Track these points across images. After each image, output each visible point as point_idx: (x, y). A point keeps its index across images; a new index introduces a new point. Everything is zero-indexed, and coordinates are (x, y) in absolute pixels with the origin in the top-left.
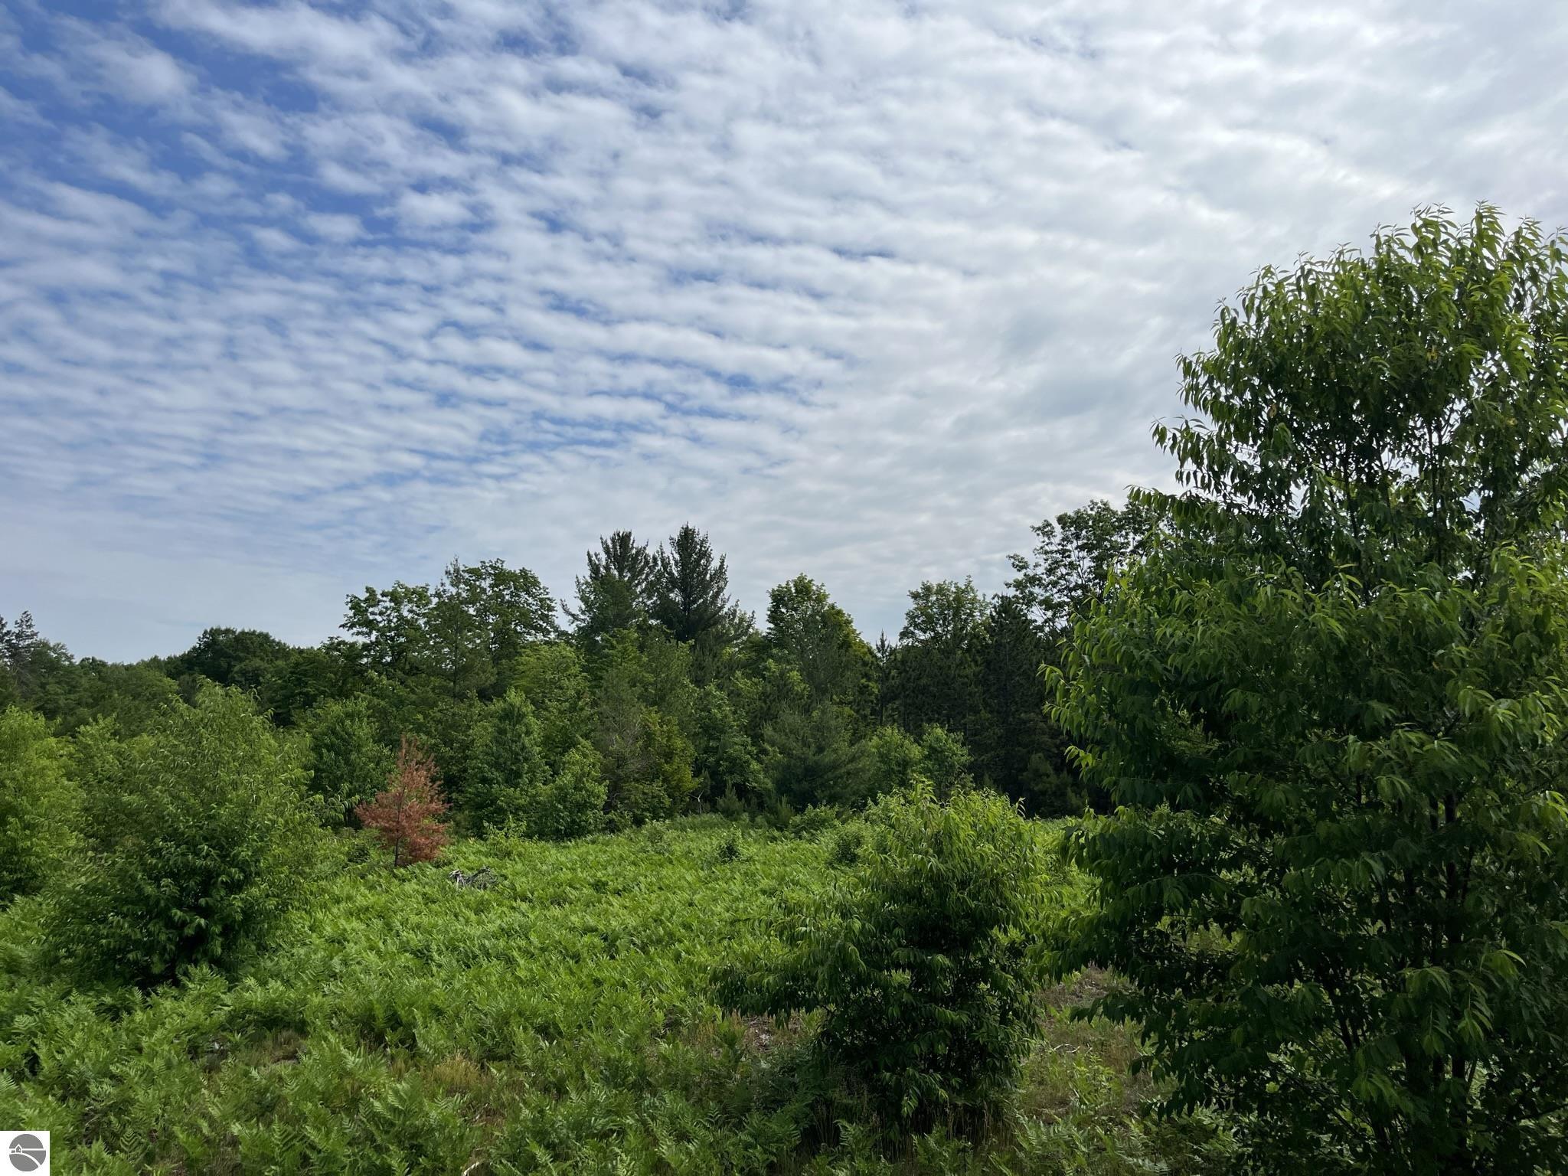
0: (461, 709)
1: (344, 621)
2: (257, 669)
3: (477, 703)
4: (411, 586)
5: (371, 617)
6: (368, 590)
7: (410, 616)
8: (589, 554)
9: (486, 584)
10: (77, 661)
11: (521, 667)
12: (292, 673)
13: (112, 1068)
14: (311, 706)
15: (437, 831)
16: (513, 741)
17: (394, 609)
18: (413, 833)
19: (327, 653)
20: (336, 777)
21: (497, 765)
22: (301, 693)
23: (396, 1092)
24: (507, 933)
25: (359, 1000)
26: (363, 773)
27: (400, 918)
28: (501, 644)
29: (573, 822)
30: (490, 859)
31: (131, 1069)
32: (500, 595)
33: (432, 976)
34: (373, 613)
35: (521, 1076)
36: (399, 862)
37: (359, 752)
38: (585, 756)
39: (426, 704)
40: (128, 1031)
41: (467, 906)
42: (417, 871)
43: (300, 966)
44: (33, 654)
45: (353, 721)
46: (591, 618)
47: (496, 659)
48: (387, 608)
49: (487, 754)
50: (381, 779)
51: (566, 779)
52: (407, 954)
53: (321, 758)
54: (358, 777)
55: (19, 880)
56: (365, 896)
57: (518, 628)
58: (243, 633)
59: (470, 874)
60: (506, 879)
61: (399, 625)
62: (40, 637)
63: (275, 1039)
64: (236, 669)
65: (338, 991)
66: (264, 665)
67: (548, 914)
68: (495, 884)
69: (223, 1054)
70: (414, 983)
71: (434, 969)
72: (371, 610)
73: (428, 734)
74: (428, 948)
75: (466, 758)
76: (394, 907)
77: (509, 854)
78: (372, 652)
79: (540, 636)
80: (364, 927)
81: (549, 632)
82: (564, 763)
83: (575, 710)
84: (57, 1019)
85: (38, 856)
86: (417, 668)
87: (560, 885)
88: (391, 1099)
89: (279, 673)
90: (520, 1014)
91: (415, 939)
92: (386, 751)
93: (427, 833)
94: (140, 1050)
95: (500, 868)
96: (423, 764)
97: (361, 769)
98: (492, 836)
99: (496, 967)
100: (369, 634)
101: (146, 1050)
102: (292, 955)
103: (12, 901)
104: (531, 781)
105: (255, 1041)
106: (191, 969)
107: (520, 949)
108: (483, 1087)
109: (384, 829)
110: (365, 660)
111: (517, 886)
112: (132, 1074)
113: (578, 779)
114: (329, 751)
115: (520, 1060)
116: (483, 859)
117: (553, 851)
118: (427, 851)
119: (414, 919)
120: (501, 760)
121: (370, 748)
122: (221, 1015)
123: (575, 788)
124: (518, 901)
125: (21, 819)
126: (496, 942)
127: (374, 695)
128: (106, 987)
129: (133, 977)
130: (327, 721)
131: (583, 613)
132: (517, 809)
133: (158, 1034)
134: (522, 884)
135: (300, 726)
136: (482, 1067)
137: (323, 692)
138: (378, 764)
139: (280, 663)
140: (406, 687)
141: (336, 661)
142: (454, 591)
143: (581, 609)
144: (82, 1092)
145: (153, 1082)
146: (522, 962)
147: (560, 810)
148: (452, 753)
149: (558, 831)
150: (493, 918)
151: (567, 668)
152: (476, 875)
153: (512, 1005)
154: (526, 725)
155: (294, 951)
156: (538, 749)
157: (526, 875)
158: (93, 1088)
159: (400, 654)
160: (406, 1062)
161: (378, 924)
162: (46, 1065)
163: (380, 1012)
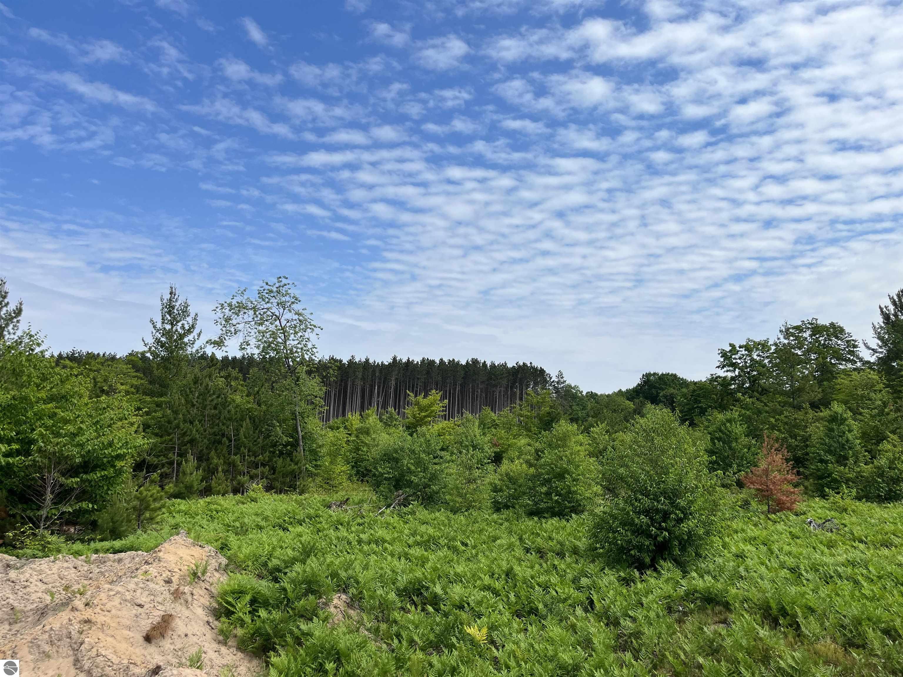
0: (799, 415)
1: (718, 364)
2: (672, 394)
3: (810, 411)
4: (757, 340)
5: (734, 361)
6: (731, 345)
7: (758, 358)
8: (880, 307)
9: (807, 334)
10: (584, 393)
11: (838, 386)
12: (692, 396)
13: (630, 612)
14: (704, 414)
15: (794, 493)
16: (840, 436)
17: (747, 355)
18: (778, 492)
19: (710, 383)
20: (724, 456)
21: (829, 451)
22: (698, 407)
23: (793, 657)
24: (852, 564)
25: (760, 595)
26: (741, 455)
27: (777, 546)
28: (822, 372)
29: (891, 490)
30: (832, 513)
31: (639, 614)
32: (817, 340)
33: (804, 586)
34: (735, 359)
35: (875, 660)
36: (771, 510)
37: (737, 442)
38: (895, 446)
39: (775, 412)
40: (636, 594)
41: (821, 543)
42: (783, 517)
43: (721, 569)
44: (565, 391)
45: (731, 424)
46: (887, 351)
47: (820, 382)
48: (743, 355)
49: (822, 444)
50: (752, 458)
51: (883, 461)
52: (785, 570)
53: (715, 445)
54: (738, 457)
55: (573, 506)
56: (752, 530)
57: (833, 361)
58: (663, 374)
59: (820, 522)
60: (845, 526)
61: (752, 365)
62: (567, 383)
63: (713, 610)
64: (661, 395)
65: (745, 587)
66: (675, 391)
67: (880, 553)
68: (838, 529)
69: (685, 614)
70: (793, 590)
71: (805, 582)
72: (733, 357)
73: (779, 430)
74: (798, 567)
75: (807, 446)
76: (772, 539)
77: (845, 510)
78: (737, 382)
79: (849, 365)
80: (755, 549)
81: (856, 362)
82: (879, 451)
83: (883, 415)
84: (600, 582)
85: (580, 495)
86: (766, 390)
87: (886, 534)
88: (790, 661)
89: (684, 396)
90: (869, 619)
91: (790, 561)
92: (753, 442)
93: (788, 493)
94: (642, 605)
95: (840, 519)
96: (779, 451)
97: (739, 452)
98: (832, 498)
99: (847, 587)
100: (734, 371)
101: (645, 605)
102: (715, 561)
103: (571, 517)
104: (855, 462)
105: (702, 609)
106: (662, 562)
107: (862, 575)
108: (848, 663)
109: (758, 490)
110: (733, 386)
111: (855, 532)
112: (640, 617)
113: (892, 462)
114: (719, 441)
115: (872, 650)
116: (828, 512)
117: (878, 510)
118: (788, 505)
119: (786, 548)
120: (832, 448)
121: (744, 440)
122: (681, 591)
123: (889, 468)
124: (857, 542)
125: (571, 476)
126: (845, 569)
127: (742, 408)
128: (621, 567)
129: (633, 563)
130: (715, 424)
131: (881, 347)
132: (847, 480)
133: (650, 597)
134: (858, 531)
135: (699, 426)
136: (846, 650)
137: (710, 406)
138: (749, 449)
139: (684, 390)
140: (762, 402)
141: (716, 388)
142: (786, 342)
143: (878, 345)
144: (616, 623)
145: (651, 624)
146: (865, 584)
147: (879, 483)
148: (796, 443)
149: (879, 496)
150: (841, 552)
151: (873, 386)
152: (824, 523)
153: (863, 613)
154: (847, 425)
155: (716, 559)
156: (858, 441)
157: (860, 525)
158: (622, 621)
159: (754, 381)
160: (794, 638)
161: (764, 549)
162: (598, 605)
163: (773, 605)
